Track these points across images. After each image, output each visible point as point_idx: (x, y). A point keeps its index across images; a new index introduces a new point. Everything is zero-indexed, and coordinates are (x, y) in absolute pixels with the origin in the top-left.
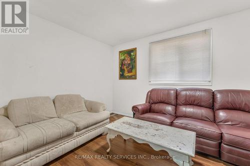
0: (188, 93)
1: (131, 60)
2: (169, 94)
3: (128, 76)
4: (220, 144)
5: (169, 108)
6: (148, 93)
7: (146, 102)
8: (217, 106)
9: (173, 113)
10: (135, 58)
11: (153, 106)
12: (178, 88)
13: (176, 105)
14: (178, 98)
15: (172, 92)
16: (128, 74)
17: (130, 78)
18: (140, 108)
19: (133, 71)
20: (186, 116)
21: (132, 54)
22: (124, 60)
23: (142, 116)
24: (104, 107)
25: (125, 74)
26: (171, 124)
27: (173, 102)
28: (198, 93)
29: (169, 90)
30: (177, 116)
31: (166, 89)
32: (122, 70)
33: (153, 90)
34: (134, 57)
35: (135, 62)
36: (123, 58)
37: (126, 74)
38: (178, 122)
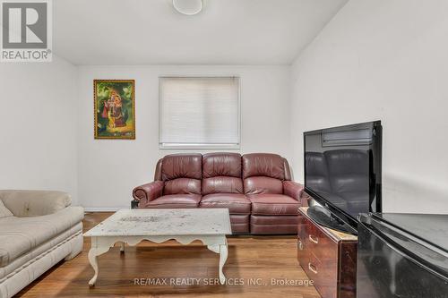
0: (216, 159)
1: (124, 101)
2: (191, 163)
3: (116, 132)
4: (250, 216)
5: (193, 184)
6: (158, 163)
7: (155, 180)
8: (246, 173)
9: (198, 190)
10: (130, 99)
11: (168, 184)
12: (203, 153)
13: (202, 179)
14: (204, 167)
15: (196, 159)
16: (117, 129)
17: (122, 136)
18: (148, 189)
19: (129, 123)
20: (214, 192)
21: (125, 90)
22: (106, 99)
23: (154, 202)
24: (67, 198)
25: (108, 128)
26: (199, 205)
27: (198, 174)
28: (227, 160)
29: (191, 156)
30: (203, 193)
31: (187, 156)
32: (101, 119)
33: (166, 158)
34: (129, 96)
35: (132, 106)
36: (103, 94)
37: (112, 128)
38: (207, 200)
